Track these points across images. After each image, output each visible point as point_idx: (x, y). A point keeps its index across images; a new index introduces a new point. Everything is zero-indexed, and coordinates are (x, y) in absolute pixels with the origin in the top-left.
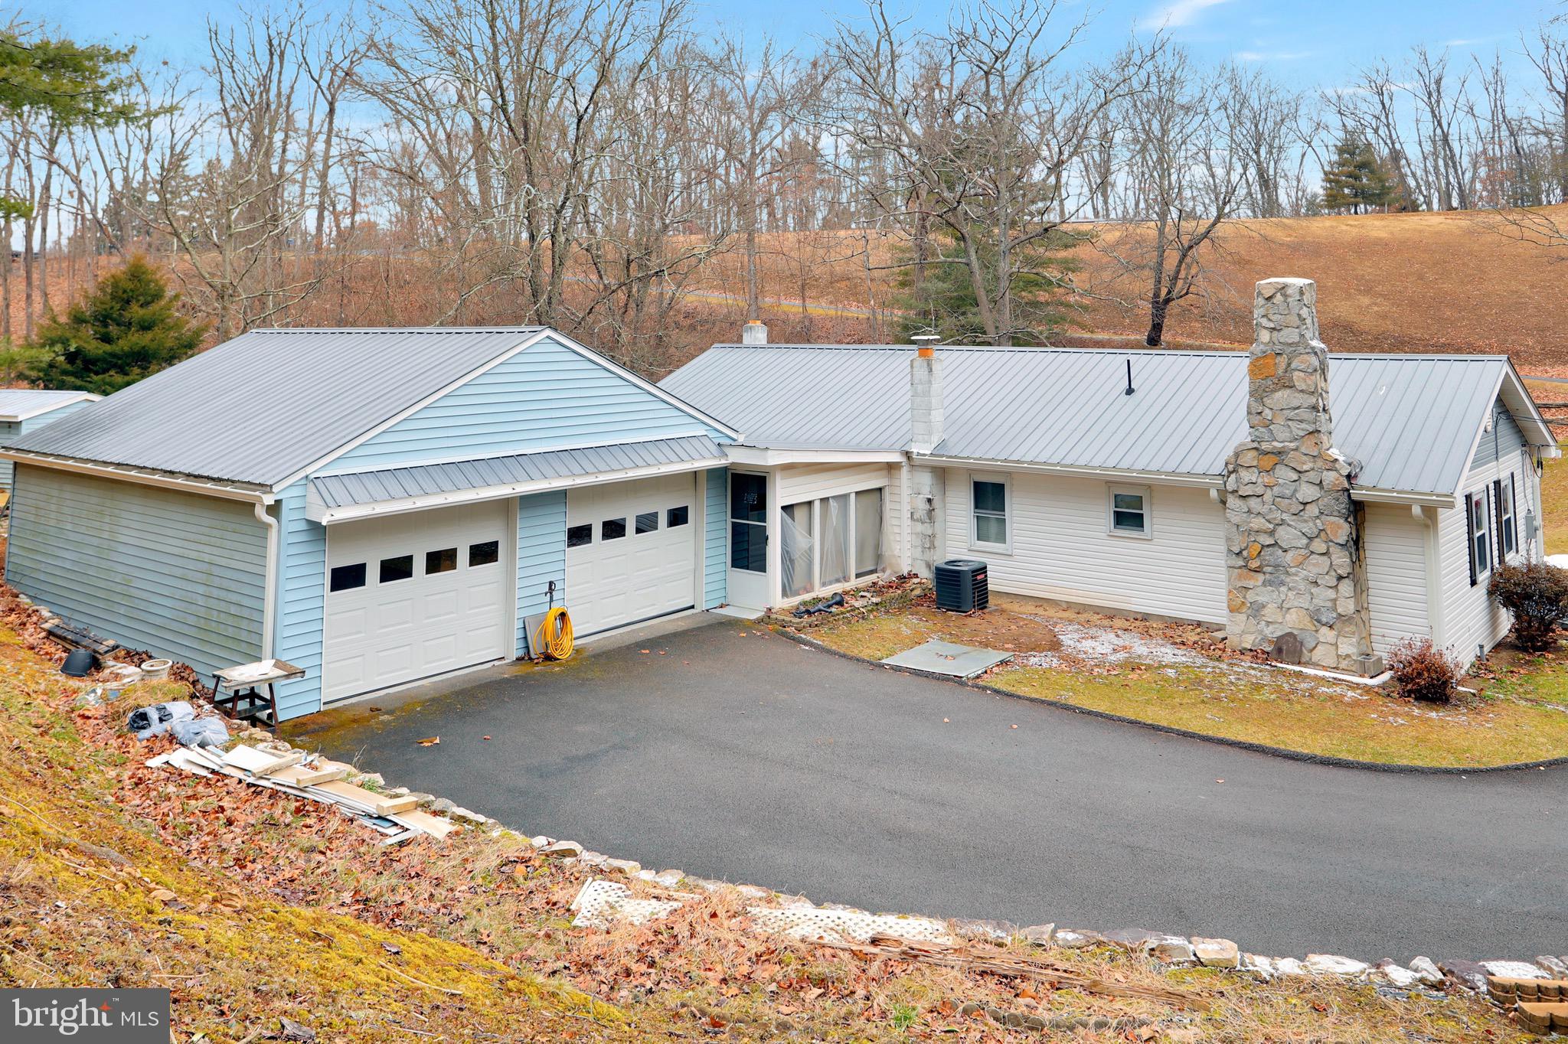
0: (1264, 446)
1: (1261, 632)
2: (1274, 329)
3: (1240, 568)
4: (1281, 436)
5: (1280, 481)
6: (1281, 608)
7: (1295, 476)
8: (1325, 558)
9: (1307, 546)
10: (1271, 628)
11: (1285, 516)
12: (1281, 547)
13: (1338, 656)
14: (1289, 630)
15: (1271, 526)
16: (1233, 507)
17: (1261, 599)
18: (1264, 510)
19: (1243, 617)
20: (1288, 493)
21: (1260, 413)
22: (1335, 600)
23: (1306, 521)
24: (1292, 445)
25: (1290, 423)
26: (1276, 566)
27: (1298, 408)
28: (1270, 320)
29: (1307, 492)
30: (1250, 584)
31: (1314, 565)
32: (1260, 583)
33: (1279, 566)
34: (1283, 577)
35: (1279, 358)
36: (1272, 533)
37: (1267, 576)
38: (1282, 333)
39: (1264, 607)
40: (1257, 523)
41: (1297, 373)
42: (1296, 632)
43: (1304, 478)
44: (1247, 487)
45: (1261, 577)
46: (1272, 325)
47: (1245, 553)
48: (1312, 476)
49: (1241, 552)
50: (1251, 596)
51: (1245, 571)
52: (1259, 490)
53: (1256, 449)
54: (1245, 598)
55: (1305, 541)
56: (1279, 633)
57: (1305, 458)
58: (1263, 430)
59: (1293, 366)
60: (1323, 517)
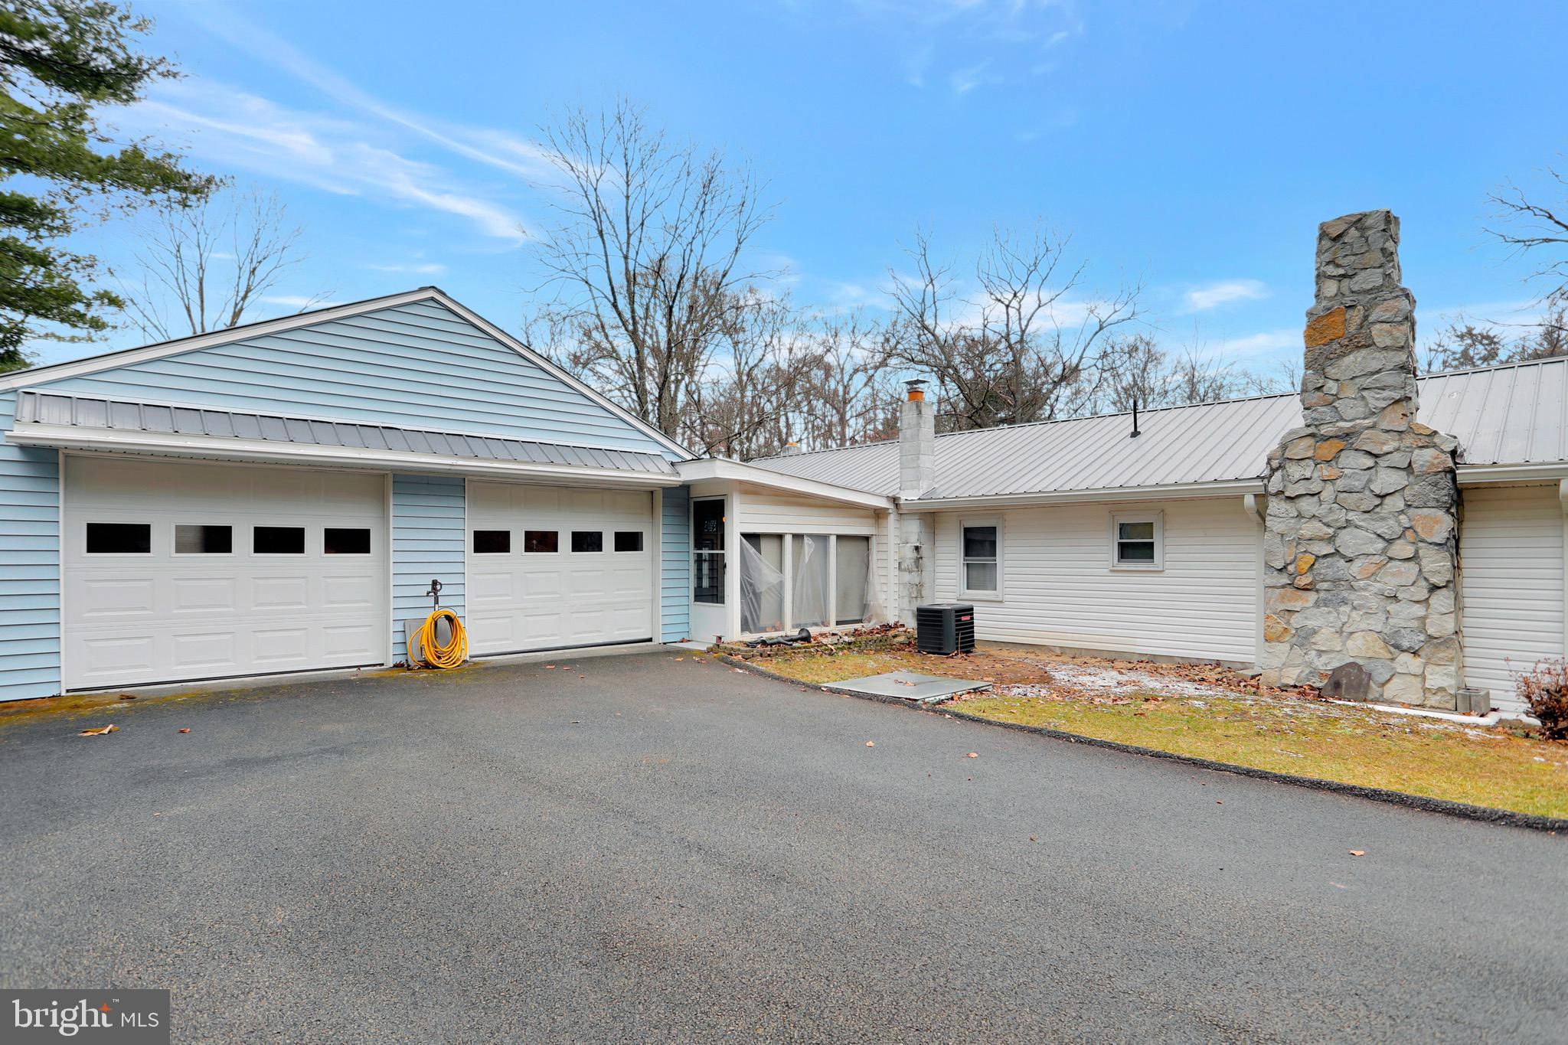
0: (1325, 430)
1: (1309, 664)
2: (1344, 276)
3: (1283, 587)
4: (1349, 413)
5: (1346, 471)
6: (1340, 632)
7: (1369, 462)
8: (1411, 564)
9: (1384, 551)
10: (1324, 659)
11: (1351, 516)
12: (1343, 556)
13: (1425, 690)
14: (1352, 660)
15: (1331, 531)
16: (1277, 512)
17: (1310, 624)
18: (1320, 511)
19: (1285, 647)
20: (1358, 484)
21: (1319, 389)
22: (1423, 619)
23: (1383, 519)
24: (1367, 422)
25: (1365, 393)
26: (1336, 581)
27: (1378, 372)
28: (1338, 266)
29: (1387, 480)
30: (1297, 605)
31: (1393, 575)
32: (1311, 604)
33: (1339, 580)
34: (1345, 594)
35: (1350, 312)
36: (1331, 539)
37: (1322, 594)
38: (1356, 278)
39: (1315, 632)
40: (1309, 529)
41: (1378, 326)
42: (1360, 662)
43: (1382, 462)
44: (1298, 485)
45: (1312, 597)
46: (1341, 271)
47: (1291, 568)
48: (1398, 459)
49: (1285, 567)
50: (1296, 621)
51: (1290, 590)
52: (1315, 487)
53: (1312, 435)
54: (1288, 623)
55: (1381, 545)
56: (1336, 664)
57: (1386, 436)
58: (1324, 409)
59: (1371, 319)
60: (1411, 511)
